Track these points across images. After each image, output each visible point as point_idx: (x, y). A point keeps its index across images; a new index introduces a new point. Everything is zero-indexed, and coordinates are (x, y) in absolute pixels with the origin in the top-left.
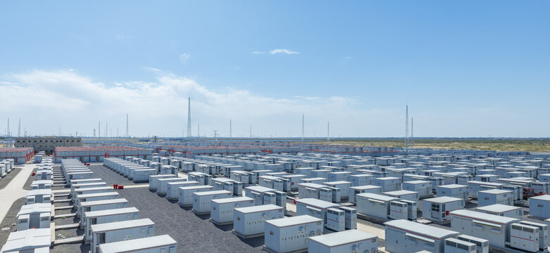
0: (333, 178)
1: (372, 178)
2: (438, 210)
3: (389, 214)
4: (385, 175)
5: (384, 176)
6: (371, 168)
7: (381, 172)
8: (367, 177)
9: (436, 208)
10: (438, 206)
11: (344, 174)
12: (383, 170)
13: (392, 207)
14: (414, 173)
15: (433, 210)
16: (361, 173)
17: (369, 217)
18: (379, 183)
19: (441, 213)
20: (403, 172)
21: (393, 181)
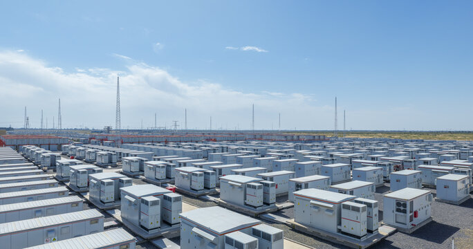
0: (277, 167)
1: (319, 166)
2: (405, 212)
3: (340, 224)
4: (333, 161)
5: (333, 163)
6: (319, 155)
7: (330, 158)
8: (314, 165)
9: (402, 208)
10: (405, 205)
11: (290, 162)
12: (332, 156)
13: (345, 213)
14: (361, 158)
15: (398, 210)
16: (309, 159)
17: (311, 230)
18: (326, 172)
19: (409, 215)
20: (351, 158)
21: (341, 167)
